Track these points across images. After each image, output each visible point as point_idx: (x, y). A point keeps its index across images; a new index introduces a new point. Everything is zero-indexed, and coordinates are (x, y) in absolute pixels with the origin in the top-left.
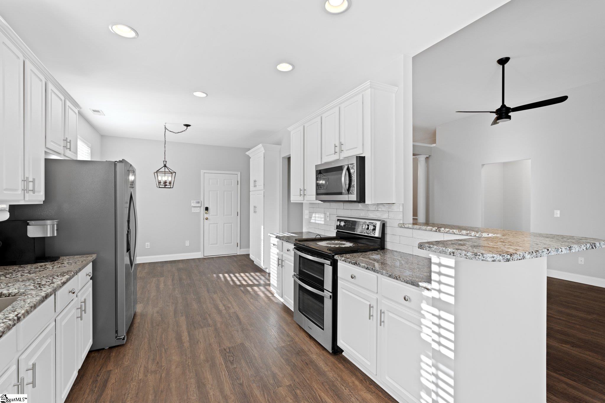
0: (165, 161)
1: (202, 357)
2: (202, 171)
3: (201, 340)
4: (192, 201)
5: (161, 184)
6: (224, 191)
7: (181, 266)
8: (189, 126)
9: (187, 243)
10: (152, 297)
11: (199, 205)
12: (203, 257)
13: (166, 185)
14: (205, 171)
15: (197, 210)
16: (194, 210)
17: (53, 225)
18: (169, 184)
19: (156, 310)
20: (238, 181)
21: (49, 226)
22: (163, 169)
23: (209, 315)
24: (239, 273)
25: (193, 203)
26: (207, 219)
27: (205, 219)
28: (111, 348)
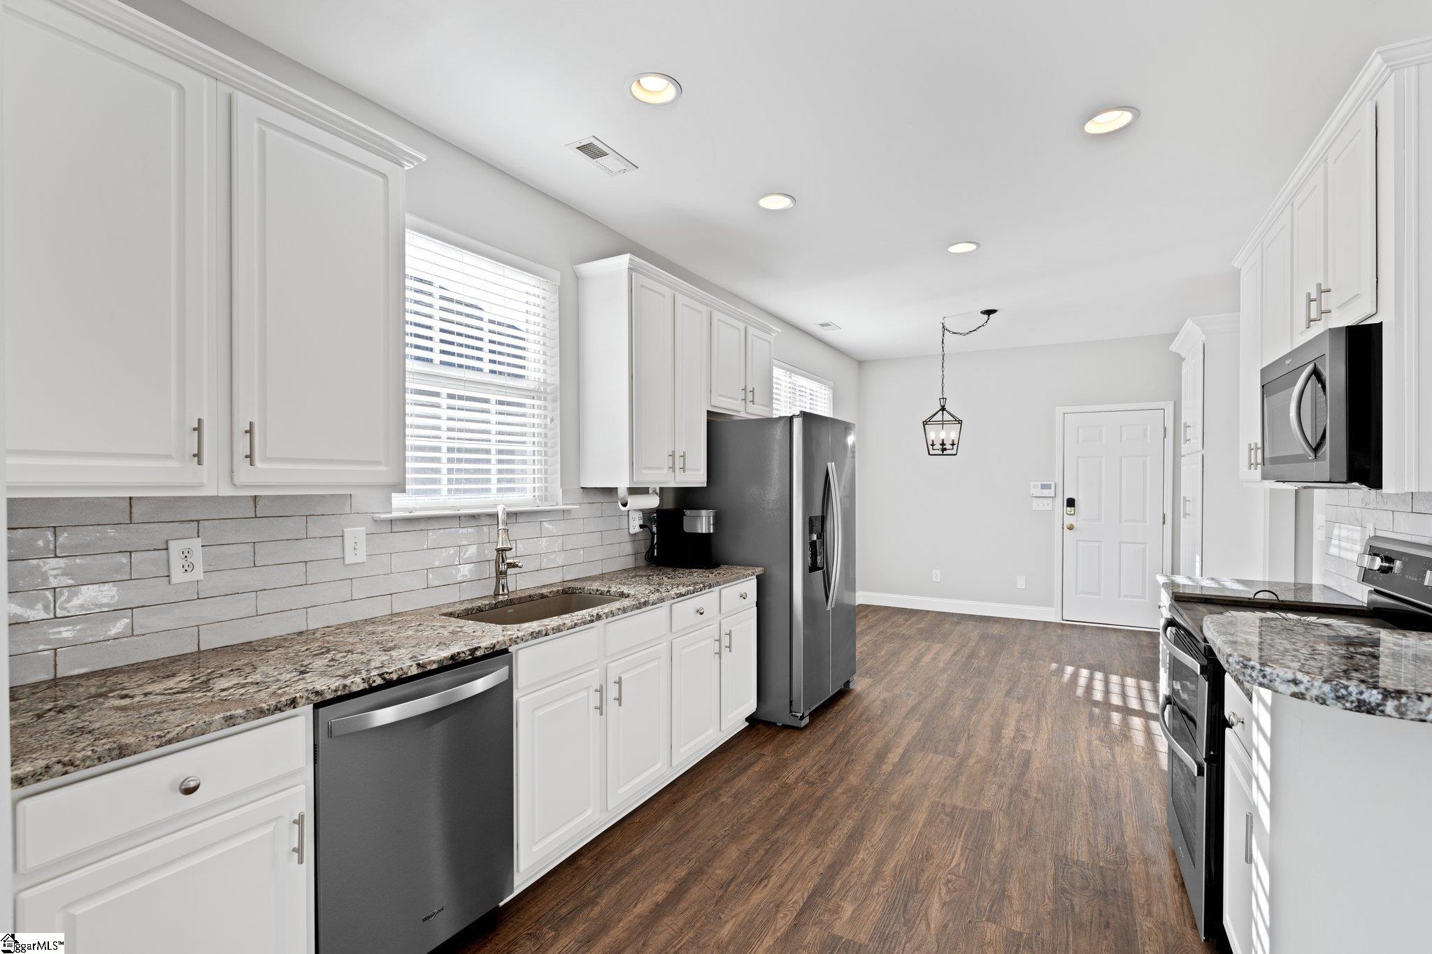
0: (943, 398)
1: (894, 798)
2: (1059, 411)
3: (915, 772)
4: (1032, 484)
5: (935, 447)
6: (1121, 458)
7: (995, 630)
8: (994, 311)
9: (1021, 583)
10: (895, 672)
11: (1050, 492)
12: (1059, 621)
13: (945, 449)
14: (1067, 409)
15: (1044, 505)
16: (1038, 505)
17: (709, 517)
18: (951, 447)
19: (886, 695)
20: (1165, 429)
21: (704, 518)
22: (939, 417)
23: (969, 737)
24: (1123, 677)
25: (1035, 487)
26: (1071, 528)
27: (1065, 528)
28: (785, 727)
